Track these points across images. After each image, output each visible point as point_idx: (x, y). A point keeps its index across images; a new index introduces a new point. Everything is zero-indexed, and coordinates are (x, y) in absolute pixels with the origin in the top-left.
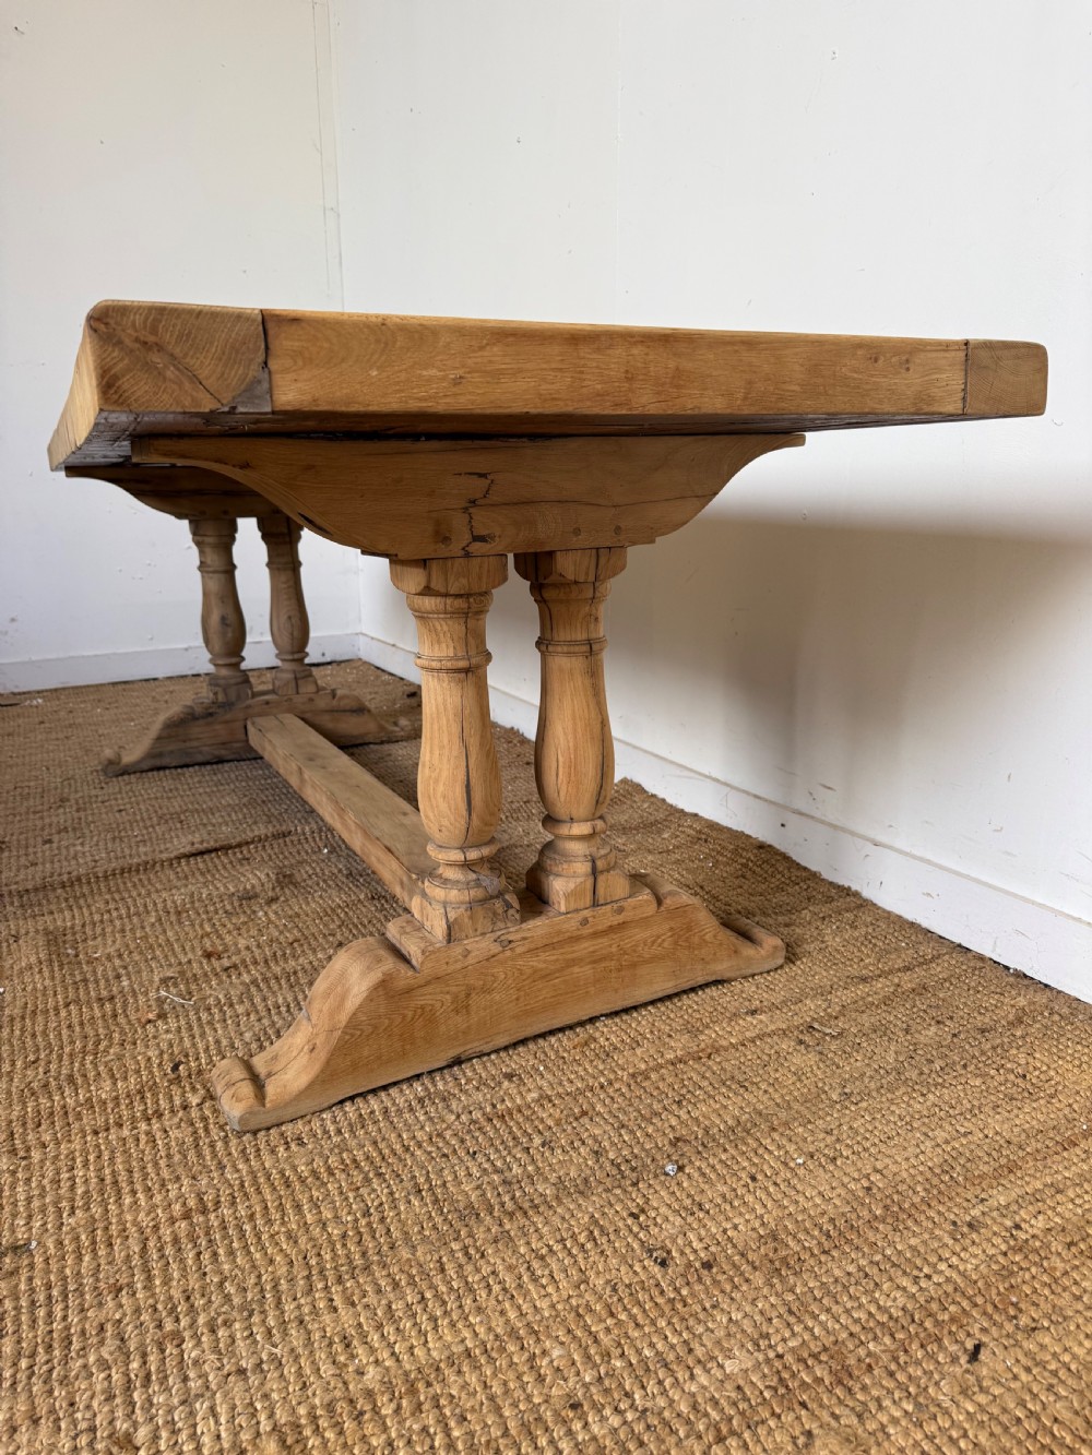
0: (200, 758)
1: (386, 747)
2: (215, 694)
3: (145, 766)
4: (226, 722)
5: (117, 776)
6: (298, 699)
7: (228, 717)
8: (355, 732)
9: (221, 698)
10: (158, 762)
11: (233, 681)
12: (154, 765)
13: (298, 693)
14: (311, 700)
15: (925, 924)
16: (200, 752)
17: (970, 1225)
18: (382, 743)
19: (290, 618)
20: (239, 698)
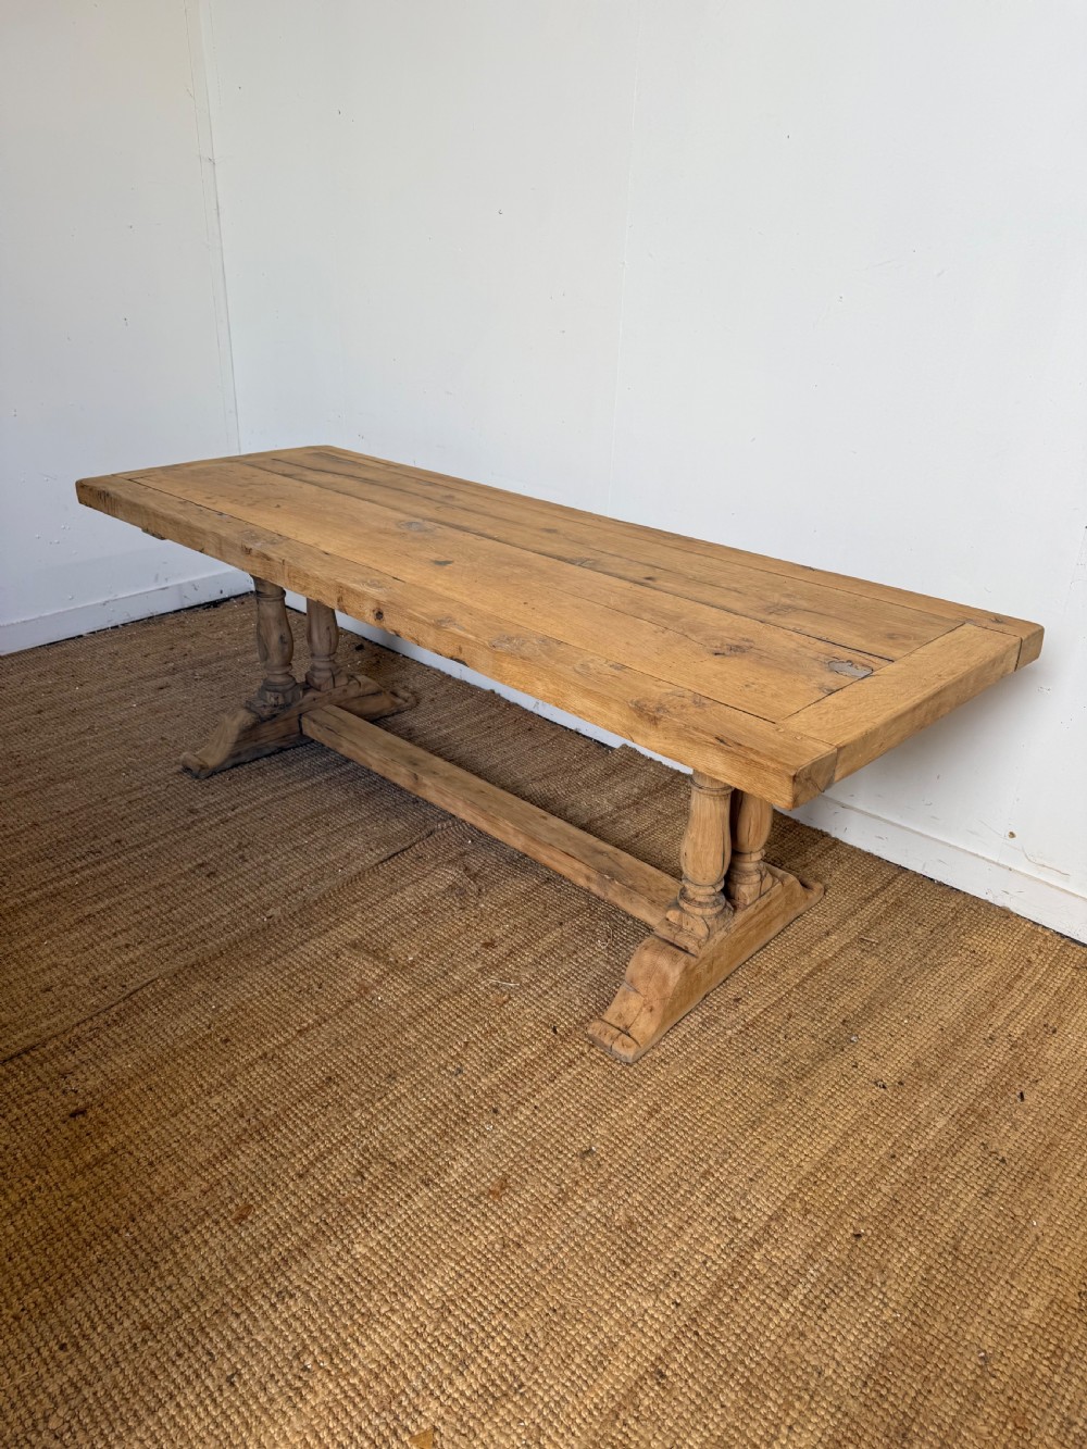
0: (267, 751)
1: (396, 717)
2: (277, 698)
3: (227, 765)
4: (286, 720)
5: (208, 778)
6: (336, 692)
7: (287, 715)
8: (375, 710)
9: (281, 701)
10: (237, 760)
11: (288, 687)
12: (235, 762)
13: (334, 687)
14: (345, 691)
15: (876, 853)
16: (267, 747)
17: (991, 1038)
18: (393, 715)
19: (328, 628)
20: (294, 700)
